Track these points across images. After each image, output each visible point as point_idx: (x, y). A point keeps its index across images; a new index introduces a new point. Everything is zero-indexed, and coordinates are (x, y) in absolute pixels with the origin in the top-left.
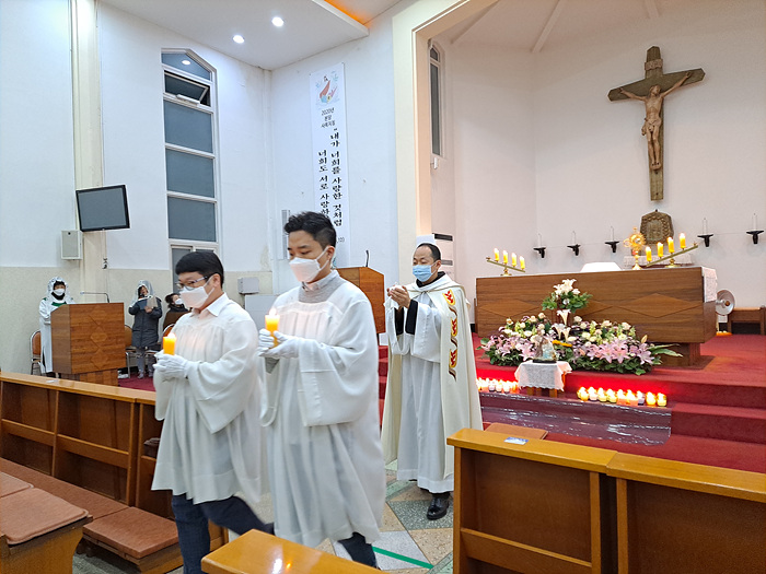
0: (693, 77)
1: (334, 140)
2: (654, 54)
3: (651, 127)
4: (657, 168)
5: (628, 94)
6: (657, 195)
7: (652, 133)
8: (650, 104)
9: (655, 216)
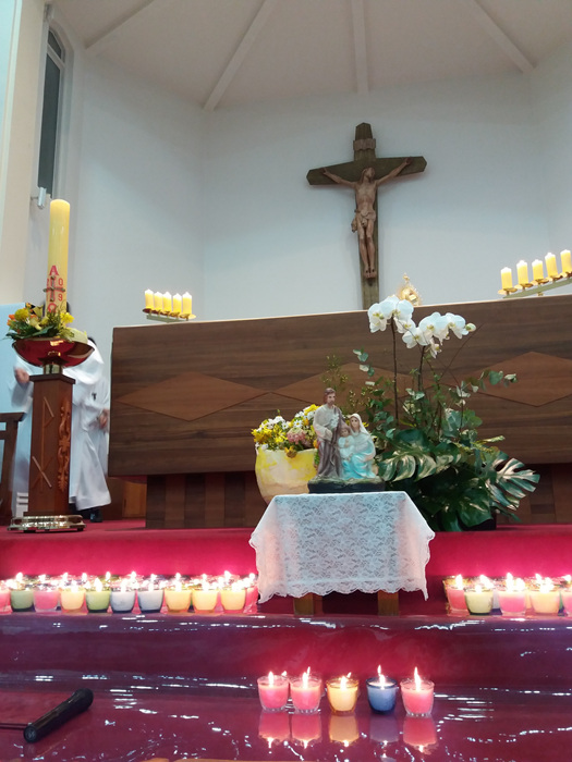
3: (364, 221)
4: (370, 277)
5: (334, 177)
7: (365, 228)
8: (361, 192)
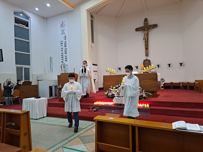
0: (155, 26)
1: (65, 38)
2: (146, 20)
4: (147, 48)
5: (140, 30)
6: (147, 55)
7: (146, 39)
8: (145, 32)
9: (146, 60)
